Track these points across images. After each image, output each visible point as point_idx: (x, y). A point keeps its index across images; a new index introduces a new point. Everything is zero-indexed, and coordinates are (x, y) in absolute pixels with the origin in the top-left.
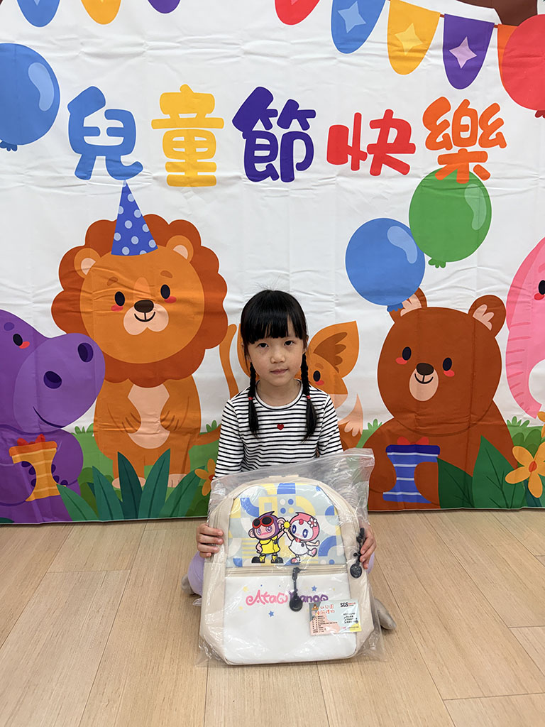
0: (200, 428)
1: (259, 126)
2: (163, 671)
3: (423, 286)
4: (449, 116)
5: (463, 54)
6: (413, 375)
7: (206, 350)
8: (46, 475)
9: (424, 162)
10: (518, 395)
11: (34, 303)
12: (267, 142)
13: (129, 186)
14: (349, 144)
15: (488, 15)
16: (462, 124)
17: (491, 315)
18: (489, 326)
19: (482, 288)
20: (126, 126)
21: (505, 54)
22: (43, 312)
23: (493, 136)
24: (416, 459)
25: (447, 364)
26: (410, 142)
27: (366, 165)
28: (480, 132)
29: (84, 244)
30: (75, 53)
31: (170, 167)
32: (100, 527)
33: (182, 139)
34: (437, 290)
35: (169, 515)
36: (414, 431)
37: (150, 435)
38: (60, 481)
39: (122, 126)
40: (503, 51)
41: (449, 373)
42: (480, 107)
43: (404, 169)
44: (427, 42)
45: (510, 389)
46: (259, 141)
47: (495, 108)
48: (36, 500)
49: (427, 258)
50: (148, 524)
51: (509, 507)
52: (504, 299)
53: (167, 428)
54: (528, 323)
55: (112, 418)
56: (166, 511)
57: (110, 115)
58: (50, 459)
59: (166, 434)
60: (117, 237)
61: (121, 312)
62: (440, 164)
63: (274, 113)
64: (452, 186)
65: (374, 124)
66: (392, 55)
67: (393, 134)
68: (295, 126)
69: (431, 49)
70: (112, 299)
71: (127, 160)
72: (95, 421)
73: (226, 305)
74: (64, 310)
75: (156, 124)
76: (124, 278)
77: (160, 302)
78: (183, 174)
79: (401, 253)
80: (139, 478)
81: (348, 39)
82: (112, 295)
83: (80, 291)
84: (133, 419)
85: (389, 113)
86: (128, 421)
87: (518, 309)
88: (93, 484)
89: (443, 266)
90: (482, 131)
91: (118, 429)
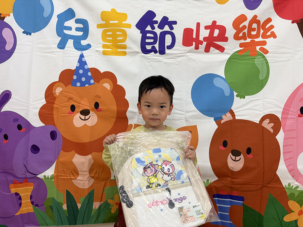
1: (149, 28)
3: (233, 108)
4: (246, 23)
6: (229, 156)
8: (27, 201)
9: (232, 46)
10: (291, 171)
12: (152, 35)
13: (83, 54)
14: (193, 37)
16: (252, 27)
17: (272, 124)
18: (272, 131)
19: (265, 110)
22: (34, 114)
23: (269, 33)
24: (230, 203)
25: (249, 151)
26: (225, 36)
27: (202, 47)
28: (262, 31)
31: (104, 46)
33: (111, 33)
34: (240, 110)
36: (230, 187)
37: (83, 181)
39: (83, 27)
41: (250, 156)
42: (262, 19)
43: (222, 49)
45: (287, 167)
46: (148, 35)
47: (269, 20)
49: (235, 94)
52: (279, 116)
53: (93, 178)
54: (295, 130)
55: (64, 171)
57: (77, 21)
58: (30, 192)
59: (92, 181)
60: (75, 77)
61: (73, 115)
62: (240, 47)
63: (156, 22)
64: (247, 58)
65: (206, 28)
67: (216, 32)
70: (69, 108)
71: (84, 43)
73: (128, 114)
74: (45, 113)
75: (99, 26)
76: (76, 98)
79: (221, 91)
82: (69, 106)
83: (54, 103)
84: (75, 172)
85: (214, 22)
86: (72, 173)
88: (52, 207)
89: (244, 98)
90: (263, 31)
91: (66, 178)
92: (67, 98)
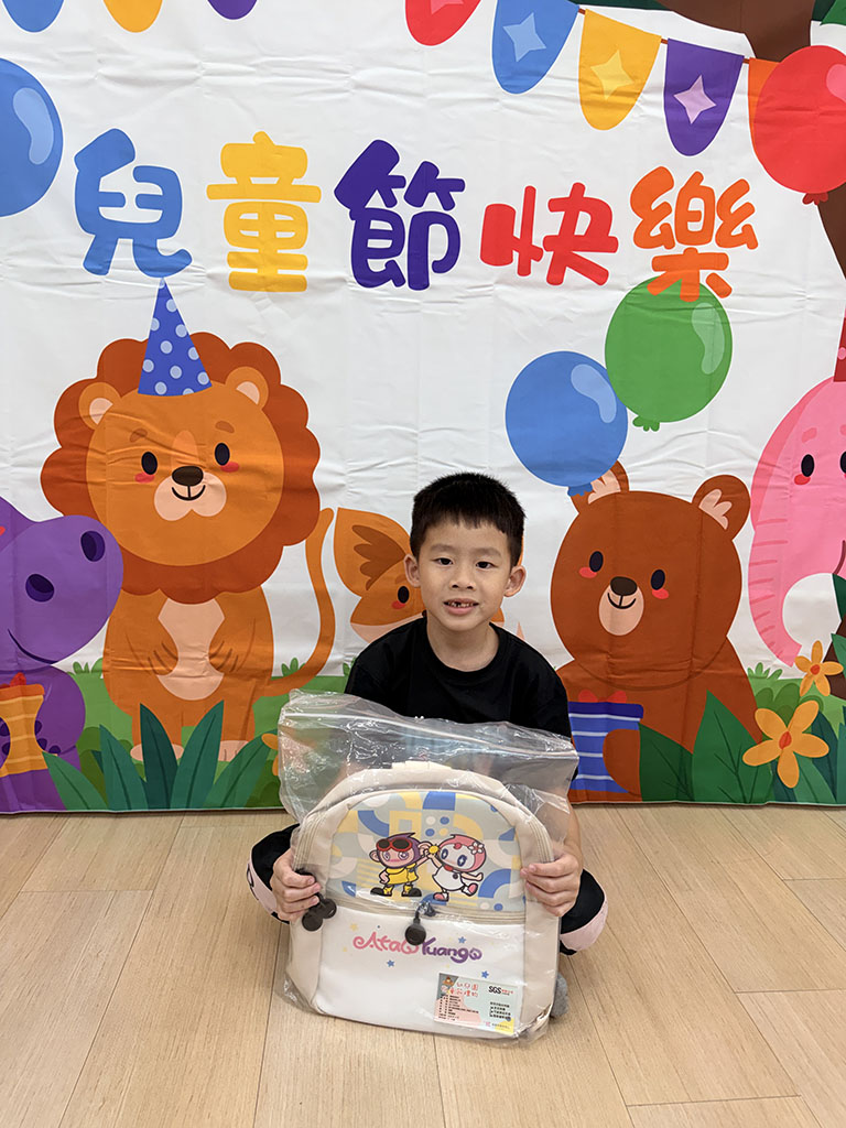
0: (271, 670)
1: (376, 201)
2: (194, 1053)
3: (622, 459)
4: (671, 197)
5: (695, 102)
6: (605, 594)
7: (285, 547)
8: (25, 736)
9: (630, 266)
10: (766, 630)
11: (13, 466)
12: (387, 226)
13: (169, 287)
14: (515, 235)
15: (735, 42)
16: (690, 209)
17: (727, 505)
18: (724, 523)
19: (712, 464)
20: (167, 194)
21: (759, 104)
22: (27, 481)
23: (737, 231)
24: (608, 725)
25: (658, 580)
26: (610, 235)
27: (541, 268)
28: (718, 223)
29: (94, 376)
30: (88, 76)
31: (235, 260)
32: (109, 821)
33: (255, 216)
34: (644, 465)
35: (221, 802)
36: (606, 682)
37: (192, 679)
38: (48, 747)
39: (161, 193)
40: (757, 99)
41: (661, 593)
42: (718, 185)
43: (599, 275)
44: (640, 81)
45: (755, 620)
46: (375, 225)
47: (741, 187)
48: (9, 776)
49: (631, 416)
50: (186, 818)
51: (748, 802)
52: (748, 481)
53: (219, 668)
54: (785, 520)
55: (132, 650)
56: (215, 798)
57: (142, 174)
58: (34, 713)
59: (218, 678)
60: (148, 366)
61: (151, 483)
62: (655, 270)
63: (400, 181)
64: (671, 305)
65: (554, 205)
66: (586, 98)
67: (584, 222)
68: (432, 203)
69: (646, 92)
70: (135, 463)
71: (166, 246)
72: (105, 654)
73: (318, 478)
74: (60, 478)
75: (215, 192)
76: (157, 431)
77: (212, 470)
78: (254, 271)
79: (593, 407)
80: (173, 746)
81: (518, 72)
82: (138, 457)
83: (87, 448)
84: (166, 653)
85: (578, 188)
86: (158, 657)
87: (769, 498)
88: (100, 753)
89: (656, 428)
90: (721, 222)
91: (141, 669)
92: (130, 431)
